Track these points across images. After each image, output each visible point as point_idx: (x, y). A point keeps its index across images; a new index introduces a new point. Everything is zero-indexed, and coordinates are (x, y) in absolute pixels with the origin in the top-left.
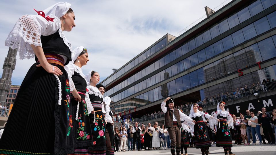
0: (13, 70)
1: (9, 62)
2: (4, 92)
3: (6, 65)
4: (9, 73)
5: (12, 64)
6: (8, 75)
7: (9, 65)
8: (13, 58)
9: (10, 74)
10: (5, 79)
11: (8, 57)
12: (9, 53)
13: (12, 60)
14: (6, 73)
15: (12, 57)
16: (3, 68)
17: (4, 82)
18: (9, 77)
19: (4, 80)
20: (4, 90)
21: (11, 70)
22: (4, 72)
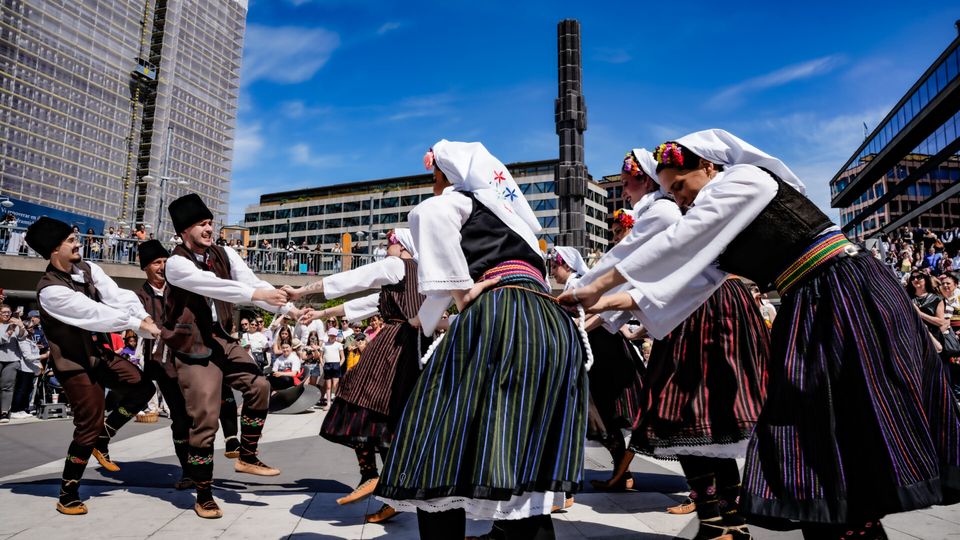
0: (584, 132)
1: (564, 110)
2: (572, 200)
3: (562, 122)
4: (573, 142)
5: (574, 112)
6: (573, 149)
7: (567, 118)
8: (574, 96)
9: (577, 145)
10: (568, 163)
11: (559, 96)
12: (559, 82)
13: (573, 100)
14: (568, 146)
15: (570, 92)
16: (558, 132)
17: (568, 173)
18: (577, 156)
19: (565, 168)
20: (573, 196)
21: (577, 134)
22: (562, 142)
